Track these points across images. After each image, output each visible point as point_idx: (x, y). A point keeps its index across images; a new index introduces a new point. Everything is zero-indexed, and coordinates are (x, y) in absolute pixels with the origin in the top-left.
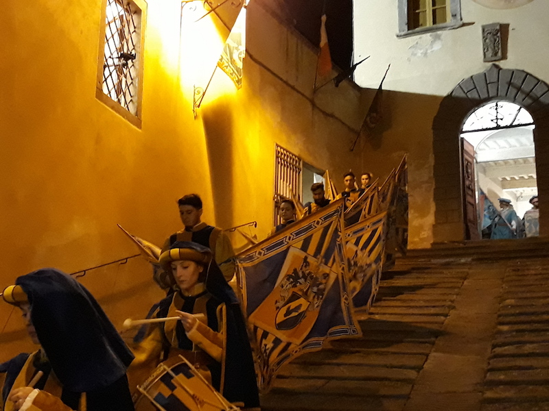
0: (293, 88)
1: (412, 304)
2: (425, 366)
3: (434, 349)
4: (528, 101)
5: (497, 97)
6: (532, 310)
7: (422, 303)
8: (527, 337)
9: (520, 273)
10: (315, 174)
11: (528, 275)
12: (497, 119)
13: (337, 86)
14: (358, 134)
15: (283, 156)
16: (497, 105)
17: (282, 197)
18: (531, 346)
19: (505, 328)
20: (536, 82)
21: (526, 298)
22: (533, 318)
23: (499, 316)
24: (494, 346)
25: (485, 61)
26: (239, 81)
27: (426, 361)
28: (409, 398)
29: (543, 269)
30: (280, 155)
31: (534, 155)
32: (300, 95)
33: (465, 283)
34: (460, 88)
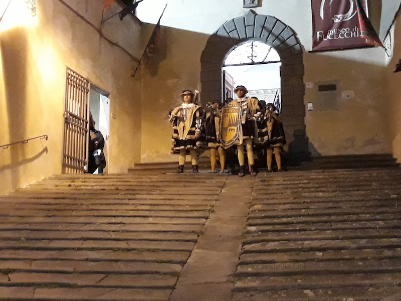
0: (82, 18)
1: (180, 208)
2: (188, 261)
3: (196, 246)
4: (277, 42)
5: (252, 37)
6: (274, 214)
7: (188, 208)
8: (270, 236)
9: (266, 183)
10: (101, 95)
11: (272, 185)
12: (252, 56)
13: (121, 19)
14: (139, 62)
15: (73, 78)
16: (252, 45)
17: (71, 115)
18: (273, 243)
19: (253, 228)
20: (284, 27)
21: (269, 204)
22: (275, 220)
23: (248, 219)
24: (244, 244)
25: (244, 7)
26: (33, 9)
27: (189, 256)
28: (174, 289)
29: (284, 180)
30: (70, 77)
31: (280, 87)
32: (89, 25)
33: (223, 191)
34: (223, 28)
